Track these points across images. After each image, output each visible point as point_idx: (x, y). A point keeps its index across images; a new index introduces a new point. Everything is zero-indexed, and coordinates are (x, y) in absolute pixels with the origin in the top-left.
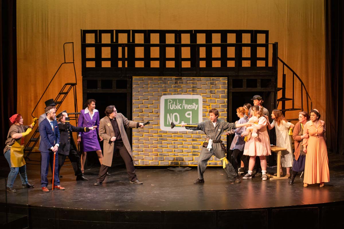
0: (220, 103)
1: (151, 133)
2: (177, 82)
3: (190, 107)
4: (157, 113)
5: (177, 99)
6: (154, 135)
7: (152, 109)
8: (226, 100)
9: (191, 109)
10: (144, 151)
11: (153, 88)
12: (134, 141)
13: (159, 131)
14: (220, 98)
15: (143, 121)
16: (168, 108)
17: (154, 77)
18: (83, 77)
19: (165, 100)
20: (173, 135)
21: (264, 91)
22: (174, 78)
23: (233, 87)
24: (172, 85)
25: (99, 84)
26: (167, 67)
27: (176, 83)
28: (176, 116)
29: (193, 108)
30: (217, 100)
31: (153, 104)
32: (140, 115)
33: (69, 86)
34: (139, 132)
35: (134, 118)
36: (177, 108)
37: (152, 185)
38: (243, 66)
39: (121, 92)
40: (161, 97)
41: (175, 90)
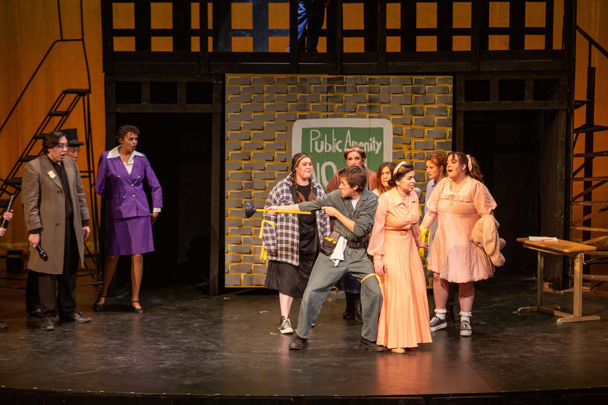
0: (435, 139)
2: (333, 86)
4: (285, 161)
5: (333, 128)
7: (274, 153)
8: (449, 131)
11: (274, 102)
12: (230, 228)
14: (435, 125)
15: (251, 180)
16: (311, 151)
17: (276, 77)
18: (105, 75)
19: (303, 129)
21: (542, 108)
22: (324, 77)
23: (465, 101)
24: (321, 95)
25: (146, 93)
27: (330, 89)
28: (329, 169)
29: (371, 150)
30: (427, 131)
31: (274, 140)
32: (243, 167)
33: (71, 97)
34: (242, 207)
35: (229, 173)
36: (332, 151)
37: (272, 333)
38: (490, 49)
39: (197, 111)
40: (293, 123)
41: (327, 106)
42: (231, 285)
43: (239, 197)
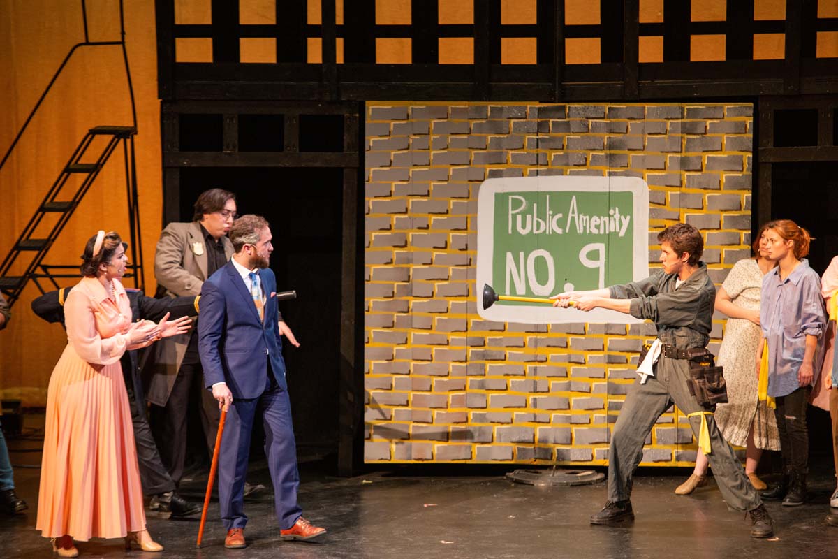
0: (722, 211)
1: (438, 329)
2: (548, 122)
3: (597, 227)
4: (466, 249)
5: (545, 193)
6: (451, 337)
7: (447, 235)
8: (747, 198)
9: (602, 232)
10: (413, 404)
11: (447, 148)
12: (372, 362)
13: (471, 324)
14: (722, 187)
15: (408, 281)
16: (510, 232)
17: (451, 105)
18: (162, 102)
19: (496, 195)
20: (528, 338)
22: (532, 106)
23: (774, 146)
24: (527, 137)
25: (231, 133)
26: (505, 60)
27: (541, 127)
28: (540, 262)
29: (612, 230)
30: (709, 197)
31: (447, 212)
32: (395, 259)
33: (104, 140)
34: (393, 327)
35: (371, 268)
36: (545, 231)
37: (443, 542)
38: (818, 56)
39: (317, 164)
40: (480, 185)
41: (538, 155)
42: (373, 459)
43: (388, 310)
